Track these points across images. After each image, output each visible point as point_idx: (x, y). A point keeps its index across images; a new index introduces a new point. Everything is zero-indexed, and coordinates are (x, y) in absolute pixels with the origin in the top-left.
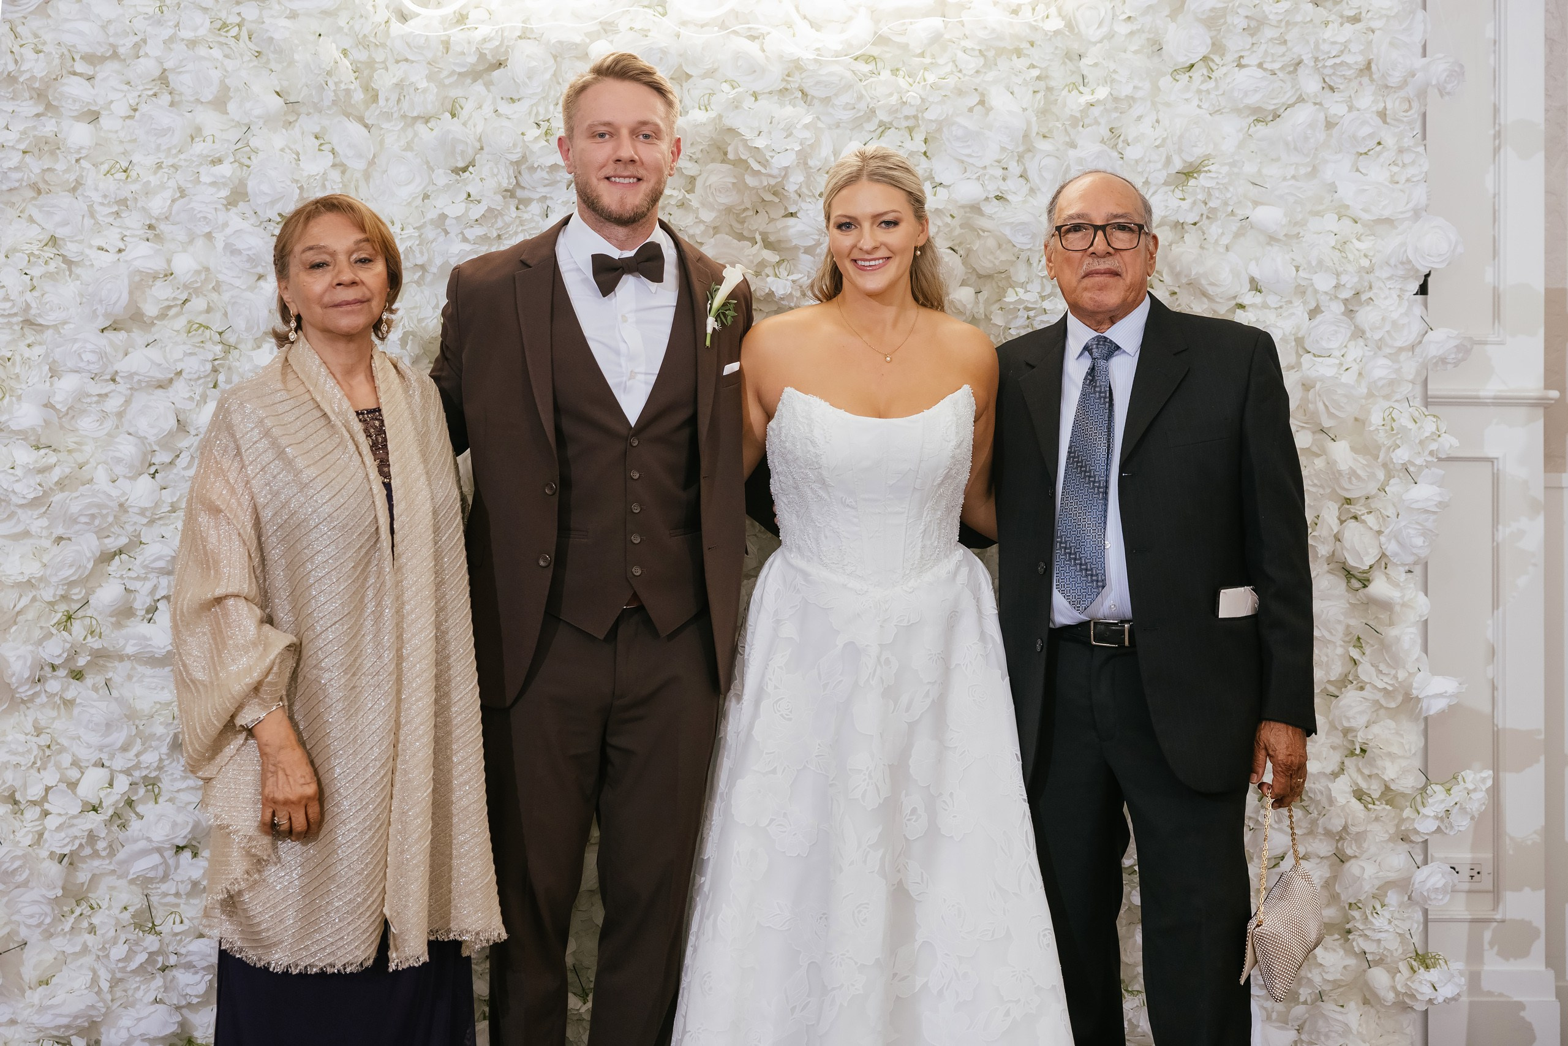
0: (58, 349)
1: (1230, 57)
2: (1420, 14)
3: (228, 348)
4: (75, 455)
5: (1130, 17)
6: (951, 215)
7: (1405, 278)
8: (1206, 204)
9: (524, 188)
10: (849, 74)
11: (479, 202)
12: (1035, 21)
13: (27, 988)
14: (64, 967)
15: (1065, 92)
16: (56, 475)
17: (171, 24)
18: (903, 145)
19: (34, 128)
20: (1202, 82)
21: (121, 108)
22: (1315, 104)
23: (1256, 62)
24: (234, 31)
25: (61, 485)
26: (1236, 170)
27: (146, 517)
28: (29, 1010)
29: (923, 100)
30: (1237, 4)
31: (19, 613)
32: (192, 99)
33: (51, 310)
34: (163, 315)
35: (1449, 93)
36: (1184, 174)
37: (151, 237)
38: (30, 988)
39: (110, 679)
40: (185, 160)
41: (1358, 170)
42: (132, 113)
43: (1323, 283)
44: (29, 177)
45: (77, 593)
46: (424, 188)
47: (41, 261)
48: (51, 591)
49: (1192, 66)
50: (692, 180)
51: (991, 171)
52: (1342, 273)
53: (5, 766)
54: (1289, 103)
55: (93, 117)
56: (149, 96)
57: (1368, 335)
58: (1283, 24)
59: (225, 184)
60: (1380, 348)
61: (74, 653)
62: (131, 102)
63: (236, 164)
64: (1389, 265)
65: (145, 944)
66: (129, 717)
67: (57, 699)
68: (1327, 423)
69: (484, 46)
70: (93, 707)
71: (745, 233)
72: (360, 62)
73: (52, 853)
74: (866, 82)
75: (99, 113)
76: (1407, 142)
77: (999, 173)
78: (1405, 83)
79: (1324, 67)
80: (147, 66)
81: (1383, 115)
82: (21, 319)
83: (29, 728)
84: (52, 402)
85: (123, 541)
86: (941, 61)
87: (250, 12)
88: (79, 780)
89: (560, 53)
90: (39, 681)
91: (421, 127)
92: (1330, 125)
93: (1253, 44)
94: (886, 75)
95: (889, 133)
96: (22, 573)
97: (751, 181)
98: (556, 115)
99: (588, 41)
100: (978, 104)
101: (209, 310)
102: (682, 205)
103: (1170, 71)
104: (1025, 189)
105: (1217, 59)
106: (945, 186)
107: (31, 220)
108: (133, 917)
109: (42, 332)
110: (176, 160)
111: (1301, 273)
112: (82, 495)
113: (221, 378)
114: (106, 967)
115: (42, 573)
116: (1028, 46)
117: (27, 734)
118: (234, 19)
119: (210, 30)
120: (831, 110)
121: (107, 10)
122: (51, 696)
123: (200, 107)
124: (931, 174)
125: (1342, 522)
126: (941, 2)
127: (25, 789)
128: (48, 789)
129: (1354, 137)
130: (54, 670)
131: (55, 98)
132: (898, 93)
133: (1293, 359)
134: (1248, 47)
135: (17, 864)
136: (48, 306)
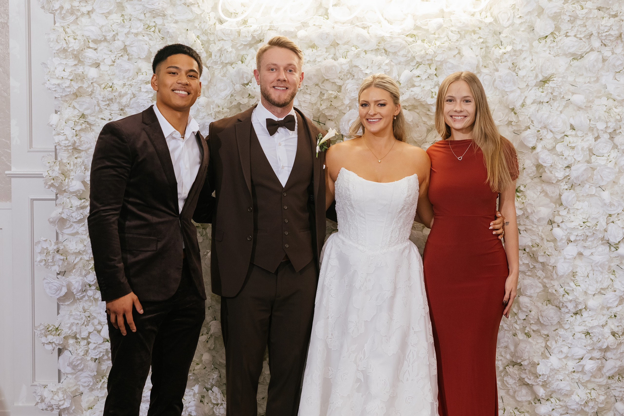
0: (86, 159)
1: (562, 33)
5: (521, 17)
8: (552, 94)
10: (404, 42)
11: (254, 97)
12: (481, 19)
13: (84, 410)
14: (98, 402)
15: (493, 48)
17: (128, 27)
18: (427, 71)
19: (75, 70)
20: (551, 43)
21: (108, 61)
22: (598, 51)
23: (574, 34)
24: (153, 29)
26: (565, 80)
29: (435, 52)
30: (565, 10)
31: (75, 264)
32: (137, 57)
33: (84, 144)
36: (543, 81)
37: (122, 114)
38: (85, 410)
40: (135, 82)
41: (616, 79)
42: (113, 63)
43: (601, 126)
44: (73, 90)
46: (231, 92)
47: (79, 124)
48: (88, 256)
49: (547, 36)
50: (340, 87)
52: (608, 122)
53: (72, 324)
54: (588, 51)
55: (97, 65)
56: (119, 56)
57: (619, 147)
58: (585, 18)
59: (151, 92)
62: (112, 59)
67: (92, 298)
68: (602, 184)
69: (254, 33)
72: (204, 41)
73: (92, 358)
74: (411, 45)
75: (100, 63)
79: (602, 36)
80: (118, 44)
82: (72, 148)
83: (81, 309)
84: (85, 180)
86: (442, 36)
87: (159, 21)
88: (101, 330)
90: (85, 291)
91: (229, 67)
92: (604, 60)
93: (572, 27)
94: (419, 42)
95: (421, 66)
96: (76, 249)
99: (297, 30)
100: (457, 54)
102: (336, 97)
103: (538, 38)
105: (557, 33)
107: (74, 108)
109: (80, 153)
110: (131, 82)
111: (592, 122)
115: (84, 249)
116: (478, 29)
117: (80, 312)
118: (152, 24)
119: (143, 29)
120: (397, 57)
121: (101, 21)
122: (89, 297)
123: (140, 61)
124: (438, 83)
125: (607, 224)
126: (442, 11)
127: (81, 333)
128: (90, 333)
129: (614, 65)
130: (90, 287)
131: (82, 58)
132: (425, 50)
133: (588, 158)
134: (570, 28)
135: (79, 362)
136: (83, 142)
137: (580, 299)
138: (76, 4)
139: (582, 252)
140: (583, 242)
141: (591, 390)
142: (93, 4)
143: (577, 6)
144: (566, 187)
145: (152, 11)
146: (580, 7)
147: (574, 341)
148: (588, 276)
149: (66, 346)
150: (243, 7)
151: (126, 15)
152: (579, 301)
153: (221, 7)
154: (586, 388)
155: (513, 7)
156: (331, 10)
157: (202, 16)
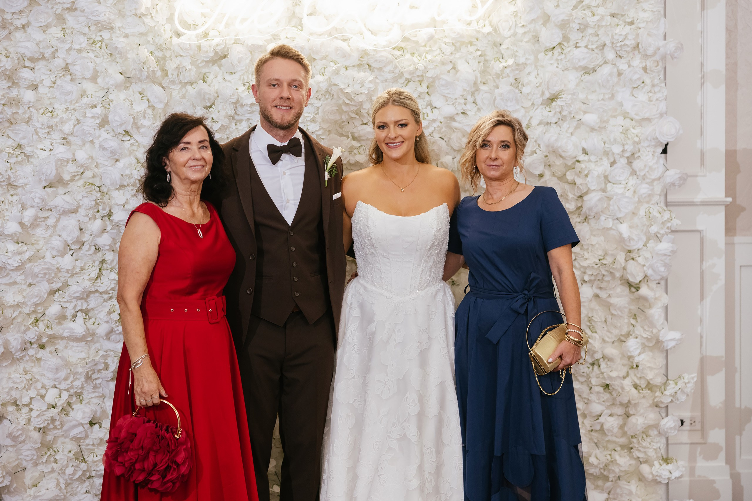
0: (23, 197)
2: (663, 20)
3: (103, 194)
4: (35, 246)
5: (524, 25)
6: (441, 122)
7: (656, 146)
8: (561, 113)
9: (238, 115)
10: (390, 56)
11: (218, 122)
13: (27, 488)
14: (44, 478)
15: (493, 62)
16: (27, 255)
17: (69, 42)
18: (417, 89)
19: (8, 93)
20: (559, 55)
21: (47, 83)
22: (613, 64)
23: (584, 45)
24: (99, 44)
25: (30, 260)
26: (575, 97)
27: (69, 273)
28: (29, 498)
29: (425, 67)
30: (574, 18)
31: (13, 319)
32: (81, 77)
33: (20, 179)
34: (72, 180)
35: (676, 58)
36: (551, 99)
37: (65, 143)
38: (29, 488)
39: (57, 348)
40: (79, 106)
41: (633, 95)
42: (53, 85)
43: (617, 149)
44: (6, 117)
45: (40, 309)
47: (14, 156)
48: (28, 309)
49: (554, 48)
51: (459, 101)
52: (625, 145)
53: (11, 389)
54: (601, 64)
55: (35, 87)
56: (60, 76)
57: (638, 173)
58: (597, 26)
59: (98, 117)
60: (644, 179)
61: (40, 337)
62: (52, 79)
63: (103, 108)
64: (647, 139)
65: (81, 467)
66: (66, 365)
67: (33, 358)
68: (620, 215)
69: (218, 48)
70: (50, 361)
71: (344, 133)
72: (159, 57)
73: (35, 427)
74: (399, 60)
75: (37, 85)
76: (656, 81)
77: (463, 101)
78: (655, 53)
79: (616, 46)
80: (59, 62)
81: (645, 69)
82: (7, 183)
83: (21, 371)
84: (23, 222)
85: (59, 285)
86: (434, 49)
87: (106, 35)
88: (45, 394)
89: (253, 49)
90: (25, 350)
91: (189, 87)
92: (620, 74)
94: (408, 56)
95: (410, 83)
96: (14, 301)
97: (345, 108)
98: (253, 79)
99: (266, 44)
100: (452, 69)
101: (94, 177)
103: (544, 50)
104: (475, 109)
105: (565, 44)
106: (437, 108)
107: (8, 137)
108: (74, 455)
109: (17, 189)
111: (606, 145)
112: (39, 264)
113: (101, 208)
114: (63, 478)
115: (23, 300)
116: (476, 40)
117: (20, 374)
118: (98, 39)
119: (88, 44)
120: (382, 73)
121: (38, 36)
122: (31, 356)
123: (85, 81)
124: (431, 103)
125: (627, 261)
126: (434, 20)
127: (21, 399)
128: (32, 399)
129: (631, 80)
130: (31, 345)
131: (17, 79)
132: (414, 64)
133: (603, 186)
134: (580, 38)
135: (19, 433)
136: (19, 177)
137: (596, 346)
138: (8, 16)
139: (598, 293)
140: (599, 282)
141: (611, 451)
142: (28, 17)
143: (588, 13)
144: (579, 220)
145: (97, 24)
146: (590, 14)
147: (591, 395)
148: (605, 321)
149: (5, 415)
150: (203, 17)
151: (67, 28)
152: (595, 350)
153: (178, 17)
154: (606, 449)
155: (514, 14)
156: (306, 20)
157: (156, 28)
